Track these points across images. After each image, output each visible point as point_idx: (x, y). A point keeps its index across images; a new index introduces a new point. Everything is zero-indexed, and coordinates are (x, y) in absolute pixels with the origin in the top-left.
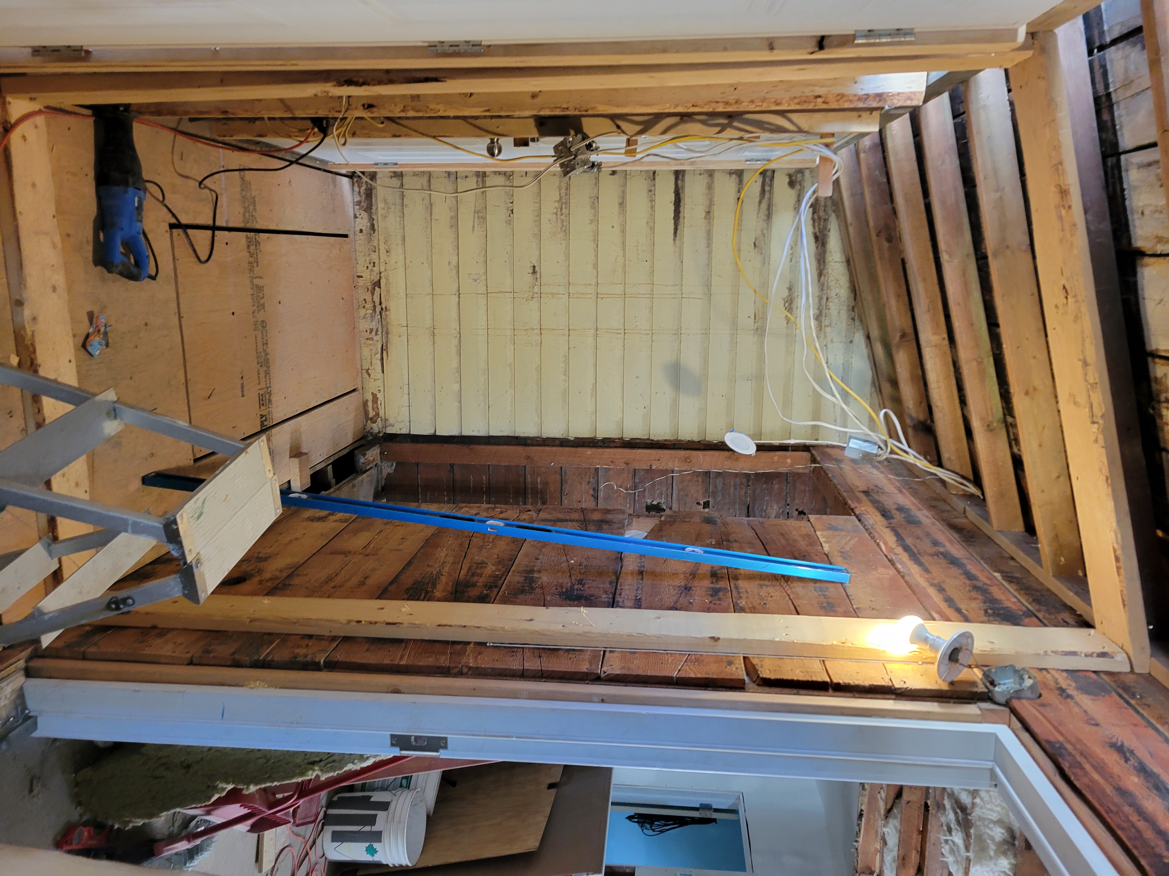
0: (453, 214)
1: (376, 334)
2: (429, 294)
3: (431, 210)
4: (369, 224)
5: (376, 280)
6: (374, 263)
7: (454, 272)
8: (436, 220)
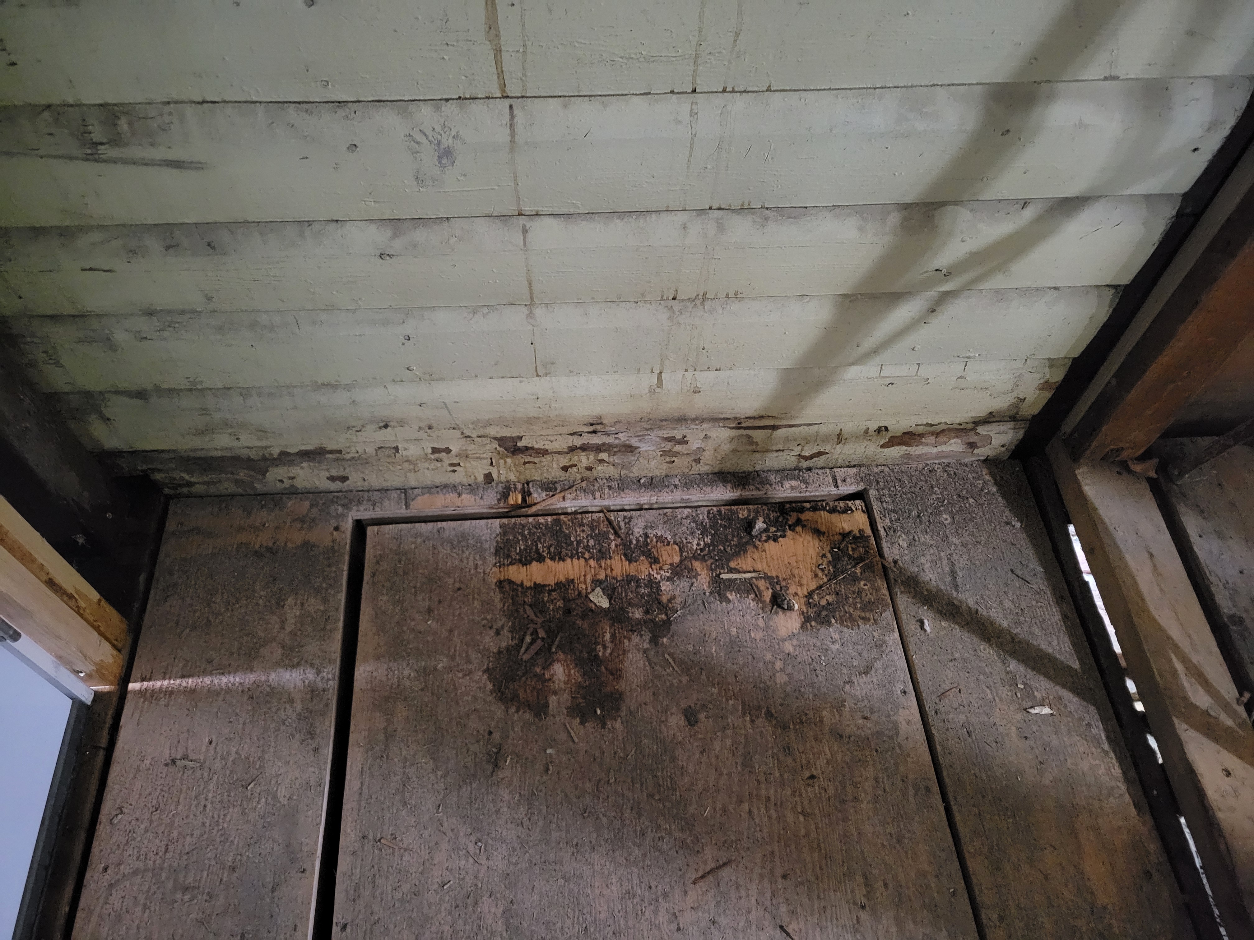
0: (153, 244)
1: (683, 441)
2: (530, 315)
3: (170, 312)
4: (305, 465)
5: (495, 445)
6: (435, 450)
7: (420, 235)
8: (209, 299)
